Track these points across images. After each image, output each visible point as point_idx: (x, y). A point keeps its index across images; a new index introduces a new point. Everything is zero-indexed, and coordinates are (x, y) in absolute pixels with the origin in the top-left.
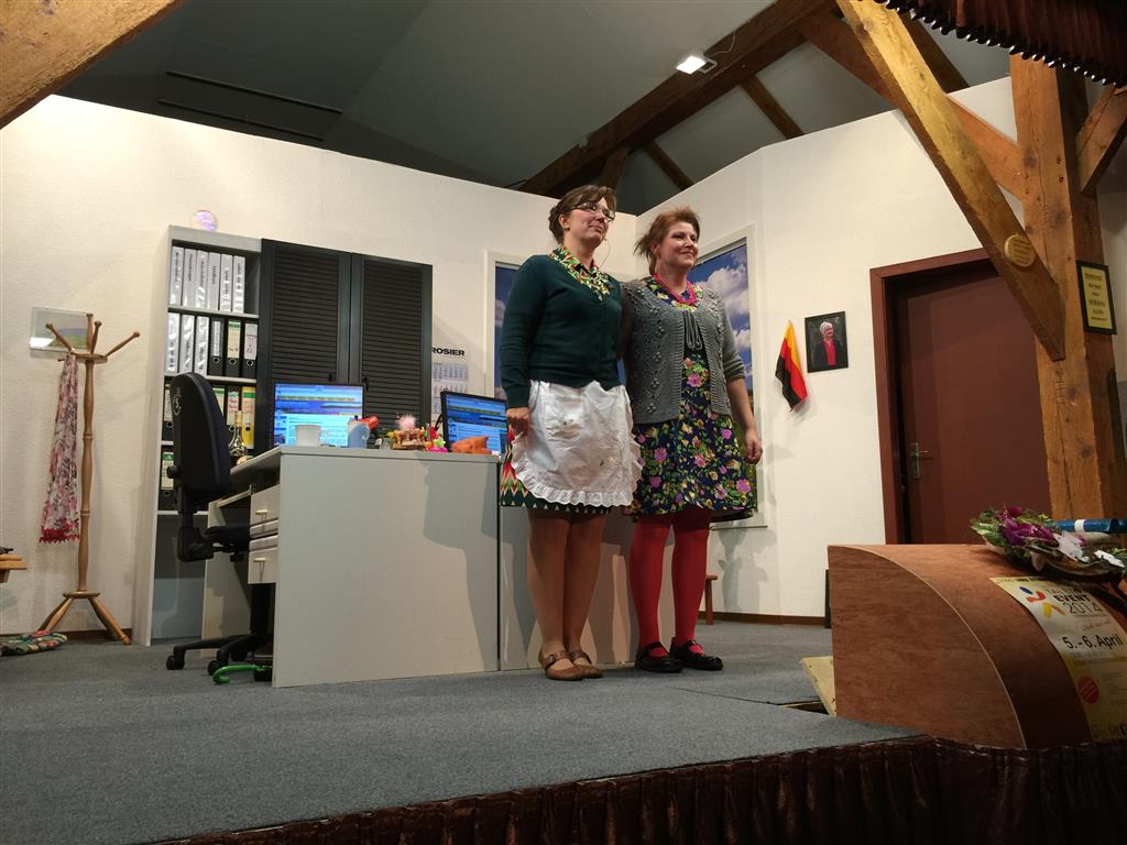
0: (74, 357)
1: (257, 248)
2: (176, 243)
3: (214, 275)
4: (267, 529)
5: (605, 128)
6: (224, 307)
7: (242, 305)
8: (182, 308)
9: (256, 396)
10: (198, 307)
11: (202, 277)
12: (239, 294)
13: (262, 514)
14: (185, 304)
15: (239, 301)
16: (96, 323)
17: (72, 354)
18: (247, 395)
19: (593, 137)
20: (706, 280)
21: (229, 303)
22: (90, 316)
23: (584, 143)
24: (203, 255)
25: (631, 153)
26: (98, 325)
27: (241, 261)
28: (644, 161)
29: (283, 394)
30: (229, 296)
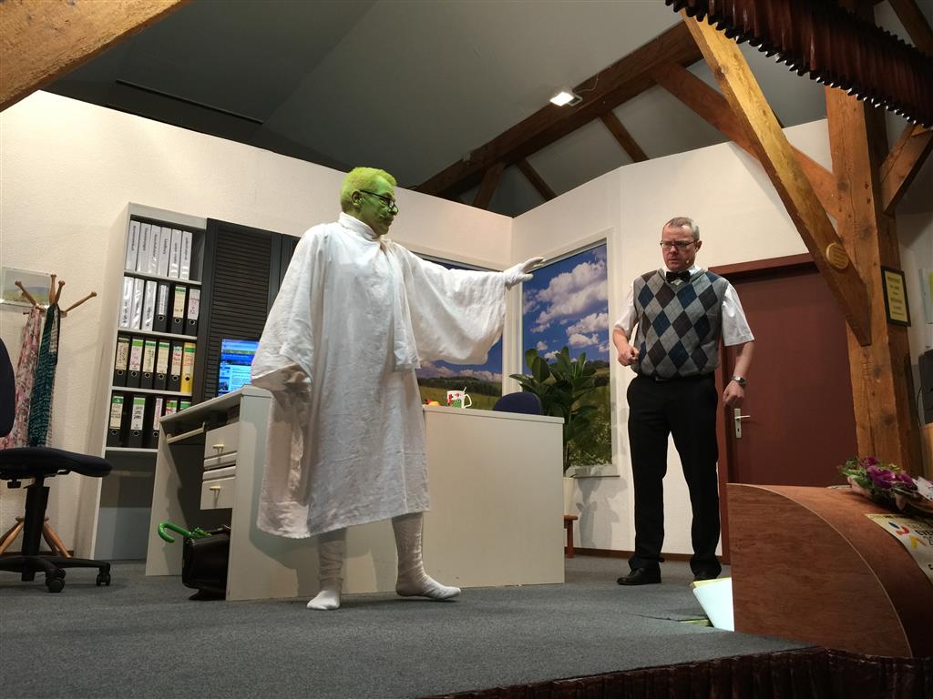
0: (38, 311)
1: (203, 226)
2: (134, 218)
3: (165, 247)
4: (222, 462)
5: (486, 146)
6: (173, 274)
7: (187, 273)
8: (136, 273)
9: (196, 351)
10: (150, 273)
11: (155, 247)
12: (185, 265)
13: (218, 448)
14: (139, 270)
15: (186, 268)
16: (60, 283)
17: (37, 308)
18: (189, 350)
19: (475, 153)
20: (570, 272)
21: (176, 271)
22: (53, 277)
23: (468, 158)
24: (156, 229)
25: (506, 167)
26: (62, 284)
27: (189, 236)
28: (517, 176)
29: (228, 348)
30: (176, 266)
